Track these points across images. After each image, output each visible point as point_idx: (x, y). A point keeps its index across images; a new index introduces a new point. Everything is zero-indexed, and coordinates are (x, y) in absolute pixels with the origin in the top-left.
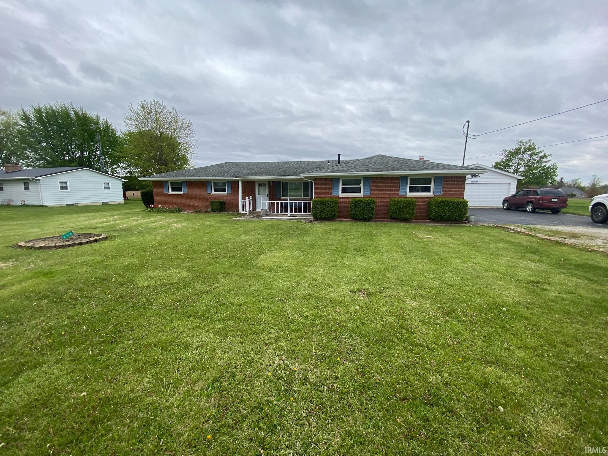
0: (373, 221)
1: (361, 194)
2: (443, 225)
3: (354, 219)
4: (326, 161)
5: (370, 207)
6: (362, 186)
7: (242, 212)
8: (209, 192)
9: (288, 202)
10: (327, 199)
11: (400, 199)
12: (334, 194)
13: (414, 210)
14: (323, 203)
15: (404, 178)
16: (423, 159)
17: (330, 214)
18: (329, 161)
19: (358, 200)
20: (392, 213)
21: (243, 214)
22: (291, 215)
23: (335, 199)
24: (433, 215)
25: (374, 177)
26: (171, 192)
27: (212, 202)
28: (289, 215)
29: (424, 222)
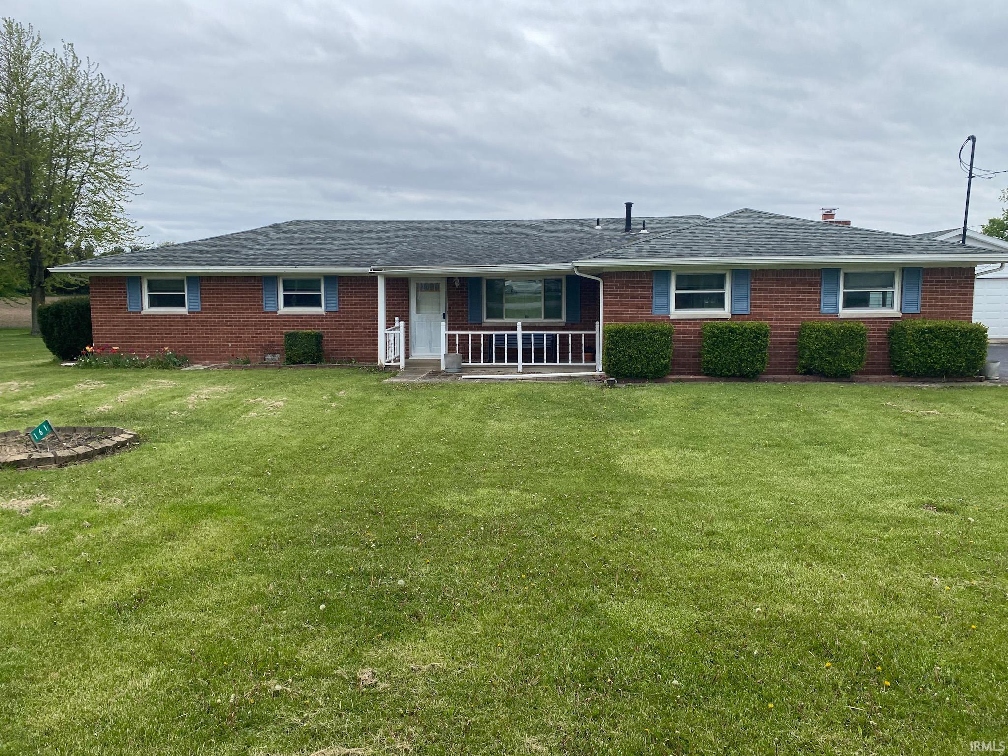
0: (763, 381)
1: (725, 313)
2: (933, 385)
3: (716, 375)
4: (589, 221)
5: (758, 344)
6: (728, 292)
7: (385, 364)
8: (269, 307)
9: (519, 333)
10: (646, 325)
11: (828, 324)
12: (657, 310)
13: (862, 351)
14: (636, 336)
15: (830, 273)
16: (832, 216)
17: (654, 365)
18: (598, 222)
19: (727, 327)
20: (812, 358)
21: (390, 370)
22: (526, 370)
23: (659, 325)
24: (909, 363)
25: (758, 268)
26: (147, 309)
27: (289, 336)
28: (520, 369)
29: (884, 380)
